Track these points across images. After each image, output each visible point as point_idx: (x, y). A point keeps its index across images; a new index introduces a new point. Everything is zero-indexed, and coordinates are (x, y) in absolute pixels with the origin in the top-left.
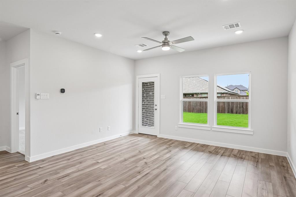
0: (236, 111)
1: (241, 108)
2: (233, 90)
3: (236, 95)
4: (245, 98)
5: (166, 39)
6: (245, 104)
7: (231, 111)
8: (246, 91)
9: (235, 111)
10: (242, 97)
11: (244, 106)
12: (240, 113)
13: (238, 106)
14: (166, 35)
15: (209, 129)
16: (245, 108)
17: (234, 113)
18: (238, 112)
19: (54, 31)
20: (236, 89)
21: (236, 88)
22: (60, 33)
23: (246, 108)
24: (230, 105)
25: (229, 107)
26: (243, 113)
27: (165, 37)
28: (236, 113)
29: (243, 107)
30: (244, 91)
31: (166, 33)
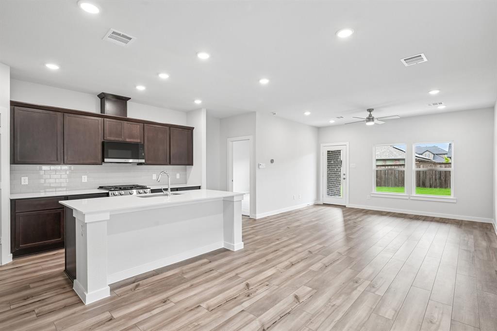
0: (430, 183)
1: (437, 180)
2: (422, 154)
3: (428, 162)
4: (443, 166)
5: (370, 115)
6: (443, 175)
7: (423, 184)
8: (443, 156)
9: (428, 184)
10: (439, 166)
11: (442, 178)
12: (435, 187)
13: (434, 177)
14: (370, 112)
15: (407, 198)
16: (443, 180)
17: (427, 187)
18: (433, 185)
19: (273, 113)
20: (427, 153)
21: (427, 151)
22: (277, 113)
23: (445, 180)
24: (421, 175)
25: (420, 179)
26: (441, 186)
27: (369, 113)
28: (431, 187)
29: (440, 179)
30: (441, 156)
31: (370, 110)
